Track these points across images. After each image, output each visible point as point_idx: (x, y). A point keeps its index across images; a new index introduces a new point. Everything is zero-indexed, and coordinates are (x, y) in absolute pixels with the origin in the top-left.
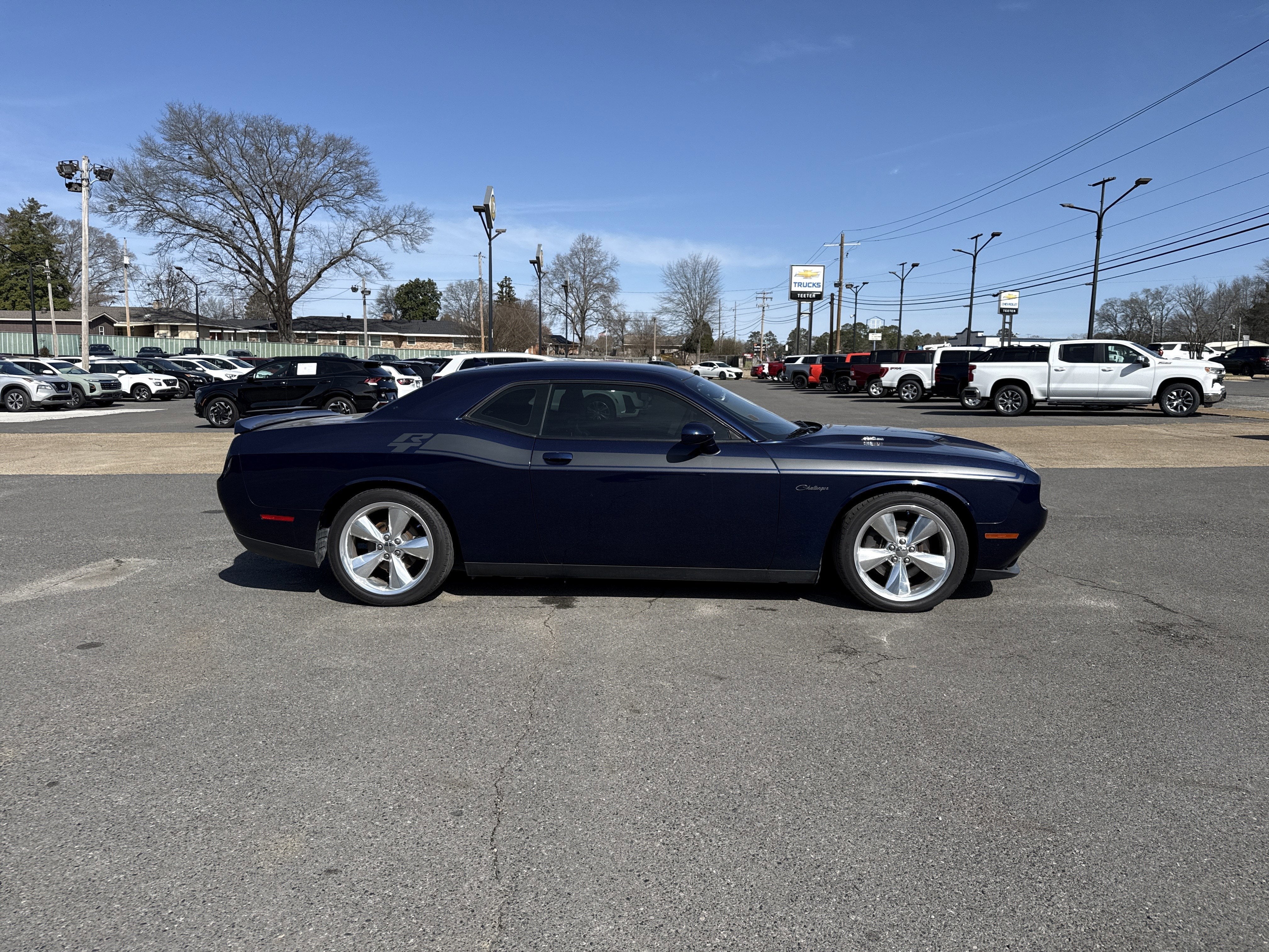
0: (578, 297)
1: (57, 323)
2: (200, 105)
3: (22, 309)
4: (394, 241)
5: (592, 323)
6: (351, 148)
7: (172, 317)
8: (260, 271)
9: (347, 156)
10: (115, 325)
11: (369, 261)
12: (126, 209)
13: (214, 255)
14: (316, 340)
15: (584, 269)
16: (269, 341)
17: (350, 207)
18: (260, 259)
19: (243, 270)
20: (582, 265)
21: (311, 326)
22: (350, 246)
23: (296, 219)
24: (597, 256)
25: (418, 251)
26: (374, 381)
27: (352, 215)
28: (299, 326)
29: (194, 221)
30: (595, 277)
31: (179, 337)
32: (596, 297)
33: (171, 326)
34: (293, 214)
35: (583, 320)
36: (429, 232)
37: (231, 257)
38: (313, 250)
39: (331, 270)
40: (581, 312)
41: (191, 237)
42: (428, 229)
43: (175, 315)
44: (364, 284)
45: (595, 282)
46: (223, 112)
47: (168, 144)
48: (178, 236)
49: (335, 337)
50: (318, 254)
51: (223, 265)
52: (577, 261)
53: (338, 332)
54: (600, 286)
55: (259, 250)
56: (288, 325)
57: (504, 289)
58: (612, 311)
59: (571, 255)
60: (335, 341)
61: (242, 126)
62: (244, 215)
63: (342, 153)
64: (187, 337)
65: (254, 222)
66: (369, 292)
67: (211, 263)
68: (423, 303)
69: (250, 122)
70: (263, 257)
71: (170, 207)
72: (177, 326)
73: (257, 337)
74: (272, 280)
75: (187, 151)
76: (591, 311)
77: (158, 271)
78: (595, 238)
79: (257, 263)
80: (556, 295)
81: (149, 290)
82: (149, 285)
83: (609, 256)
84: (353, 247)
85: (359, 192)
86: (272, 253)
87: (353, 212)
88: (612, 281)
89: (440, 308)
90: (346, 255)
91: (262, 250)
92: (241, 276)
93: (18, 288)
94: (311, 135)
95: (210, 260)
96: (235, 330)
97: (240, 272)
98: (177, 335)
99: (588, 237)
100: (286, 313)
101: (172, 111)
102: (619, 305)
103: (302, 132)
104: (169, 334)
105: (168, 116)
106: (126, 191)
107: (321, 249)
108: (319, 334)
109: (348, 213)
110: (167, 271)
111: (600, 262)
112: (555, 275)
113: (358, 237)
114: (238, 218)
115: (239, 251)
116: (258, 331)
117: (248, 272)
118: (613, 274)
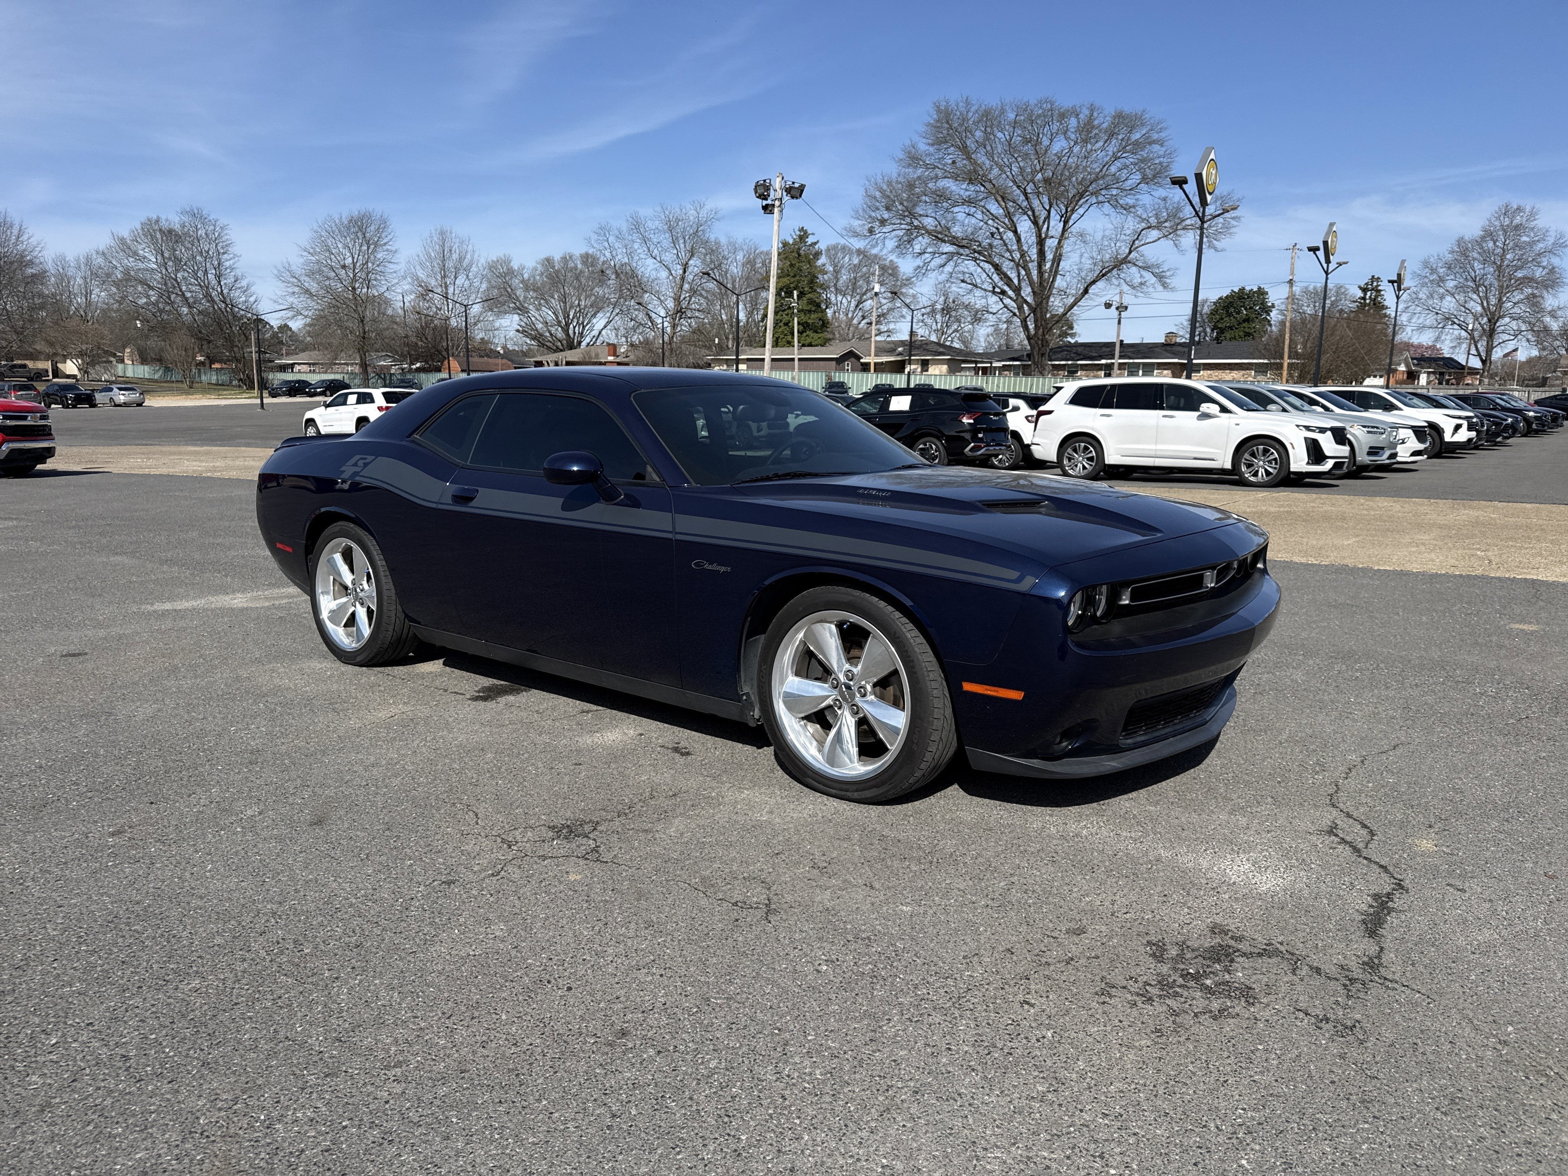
0: (1487, 298)
1: (800, 359)
2: (967, 99)
3: (784, 346)
4: (1182, 240)
5: (1507, 337)
6: (1143, 125)
7: (924, 350)
8: (1017, 290)
9: (1136, 136)
10: (862, 361)
11: (1146, 268)
12: (884, 230)
13: (967, 275)
14: (1076, 372)
15: (1503, 257)
16: (1023, 374)
17: (1130, 201)
18: (1019, 276)
19: (997, 290)
20: (1499, 251)
21: (1073, 355)
22: (1127, 251)
23: (1066, 222)
24: (1528, 236)
25: (1216, 249)
26: (970, 418)
27: (1132, 210)
28: (1059, 356)
29: (954, 237)
30: (1521, 268)
31: (930, 372)
32: (1518, 296)
33: (923, 360)
34: (1062, 217)
35: (1491, 333)
36: (1233, 223)
37: (985, 275)
38: (1083, 260)
39: (1100, 284)
40: (1490, 321)
41: (951, 256)
42: (1233, 218)
43: (928, 347)
44: (1121, 298)
45: (1520, 275)
46: (993, 102)
47: (931, 149)
48: (937, 255)
49: (1099, 367)
50: (1087, 264)
51: (976, 286)
52: (1491, 244)
53: (1103, 362)
54: (1528, 280)
55: (1018, 265)
56: (1043, 355)
57: (1369, 294)
58: (1547, 319)
59: (1483, 238)
60: (1099, 373)
61: (1011, 116)
62: (1004, 223)
63: (1130, 132)
64: (937, 372)
65: (1015, 232)
66: (1126, 308)
67: (963, 285)
68: (1247, 320)
69: (1023, 109)
70: (1023, 272)
71: (929, 222)
72: (928, 360)
73: (1010, 371)
74: (1029, 299)
75: (951, 155)
76: (1507, 320)
77: (935, 298)
78: (1528, 209)
79: (1016, 281)
80: (1449, 298)
81: (922, 321)
82: (923, 315)
83: (1552, 233)
84: (1130, 252)
85: (1145, 180)
86: (1033, 267)
87: (1134, 207)
88: (1552, 271)
89: (1271, 325)
90: (1120, 263)
91: (1022, 264)
92: (995, 298)
93: (782, 324)
94: (1095, 114)
95: (963, 281)
96: (991, 363)
97: (994, 292)
98: (927, 371)
99: (1515, 207)
100: (1042, 340)
101: (939, 111)
102: (1559, 308)
103: (1084, 114)
104: (919, 370)
105: (935, 116)
106: (888, 209)
107: (1093, 258)
108: (1081, 365)
109: (1127, 208)
110: (943, 298)
111: (1532, 244)
112: (1449, 268)
113: (1137, 239)
114: (997, 229)
115: (997, 267)
116: (1011, 363)
117: (1003, 292)
118: (1556, 261)
